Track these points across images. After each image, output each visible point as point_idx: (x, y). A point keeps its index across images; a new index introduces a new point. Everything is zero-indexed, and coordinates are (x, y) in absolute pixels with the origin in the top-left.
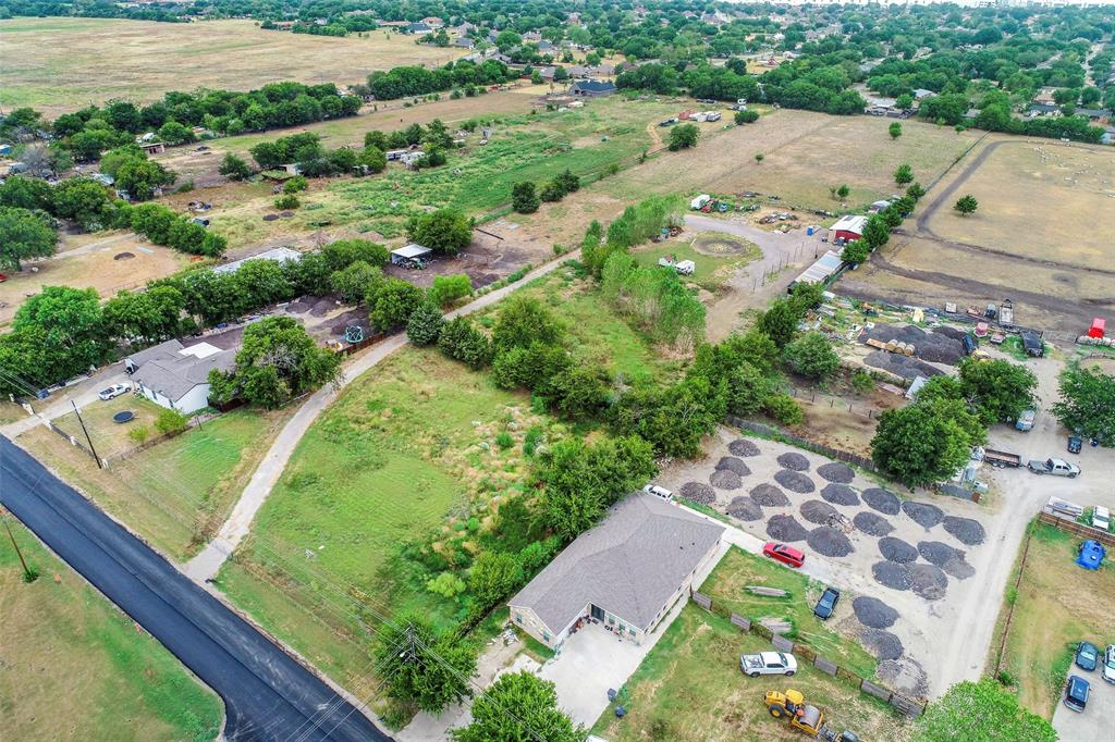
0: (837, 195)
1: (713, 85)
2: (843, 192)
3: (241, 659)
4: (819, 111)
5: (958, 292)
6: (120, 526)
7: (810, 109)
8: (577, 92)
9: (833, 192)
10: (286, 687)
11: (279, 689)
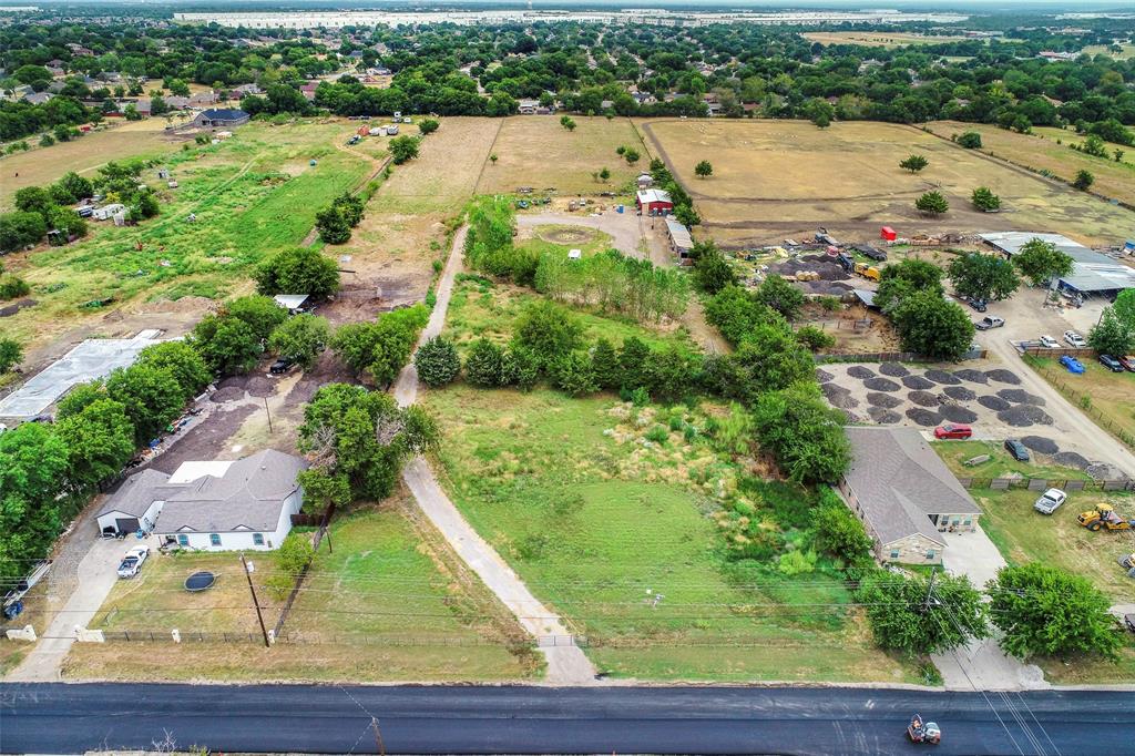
0: (600, 179)
1: (361, 101)
2: (605, 175)
3: (749, 716)
4: (479, 115)
5: (777, 232)
6: (404, 686)
7: (470, 115)
8: (204, 123)
9: (595, 175)
10: (821, 710)
11: (816, 716)
